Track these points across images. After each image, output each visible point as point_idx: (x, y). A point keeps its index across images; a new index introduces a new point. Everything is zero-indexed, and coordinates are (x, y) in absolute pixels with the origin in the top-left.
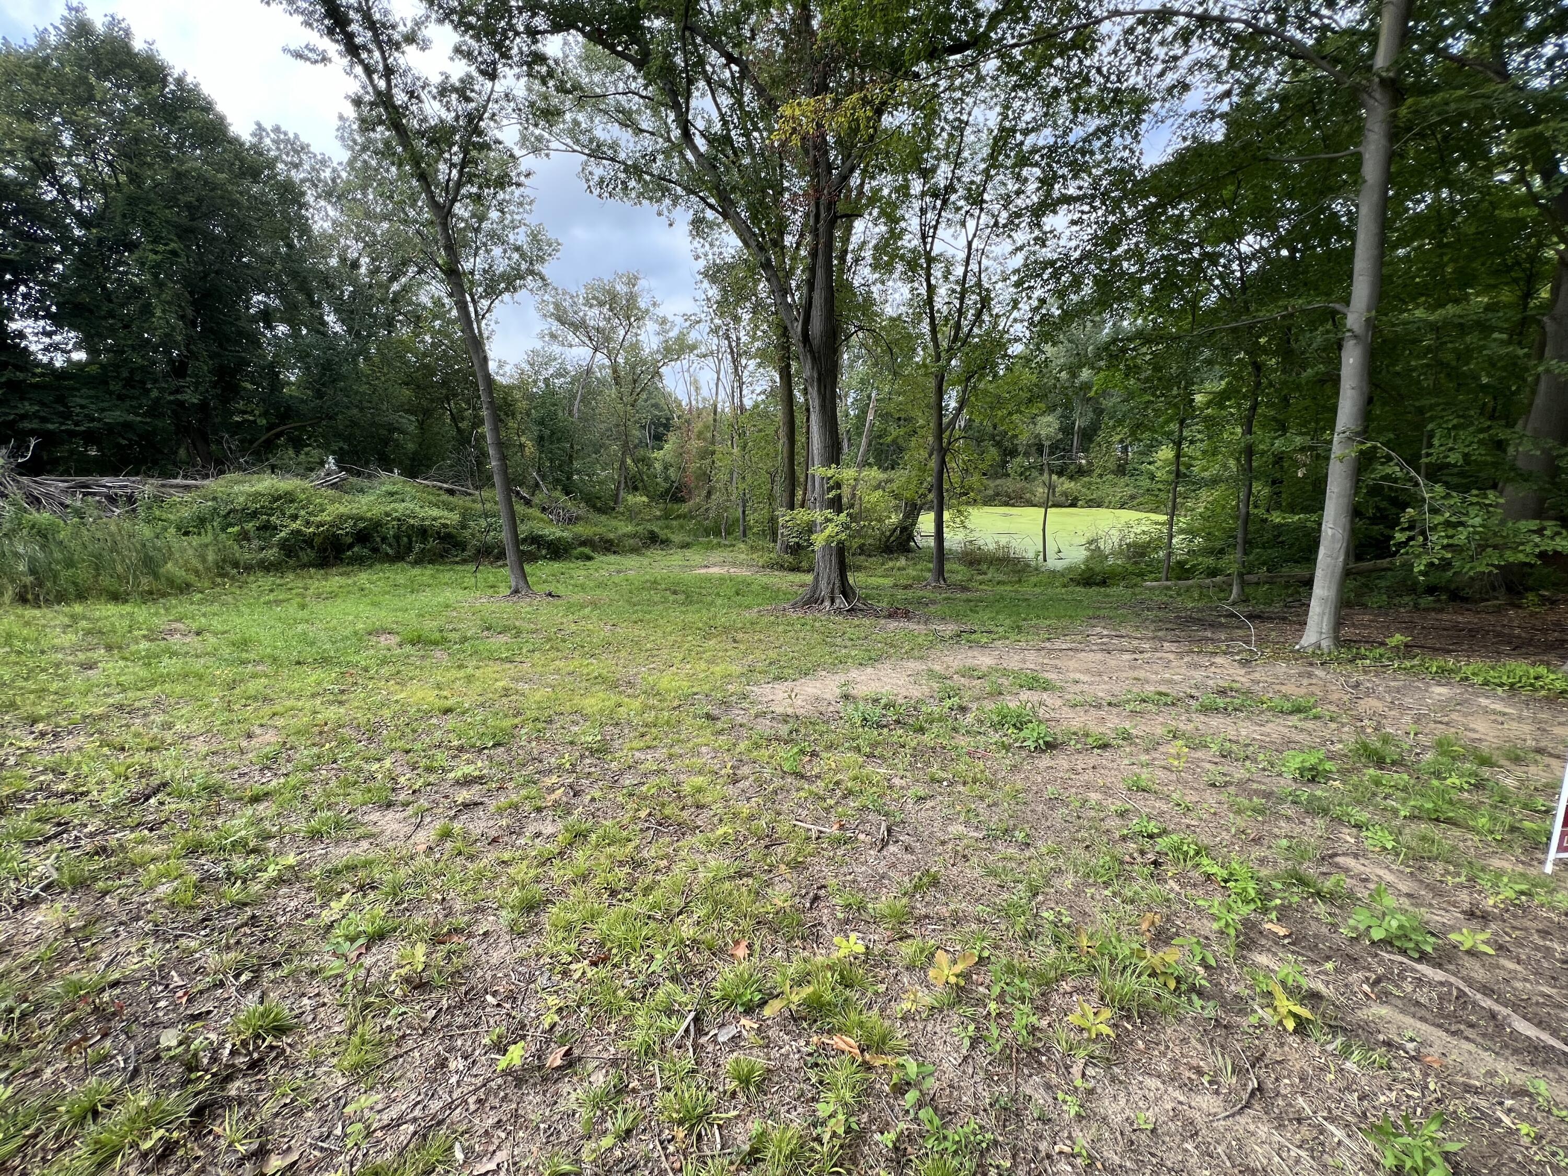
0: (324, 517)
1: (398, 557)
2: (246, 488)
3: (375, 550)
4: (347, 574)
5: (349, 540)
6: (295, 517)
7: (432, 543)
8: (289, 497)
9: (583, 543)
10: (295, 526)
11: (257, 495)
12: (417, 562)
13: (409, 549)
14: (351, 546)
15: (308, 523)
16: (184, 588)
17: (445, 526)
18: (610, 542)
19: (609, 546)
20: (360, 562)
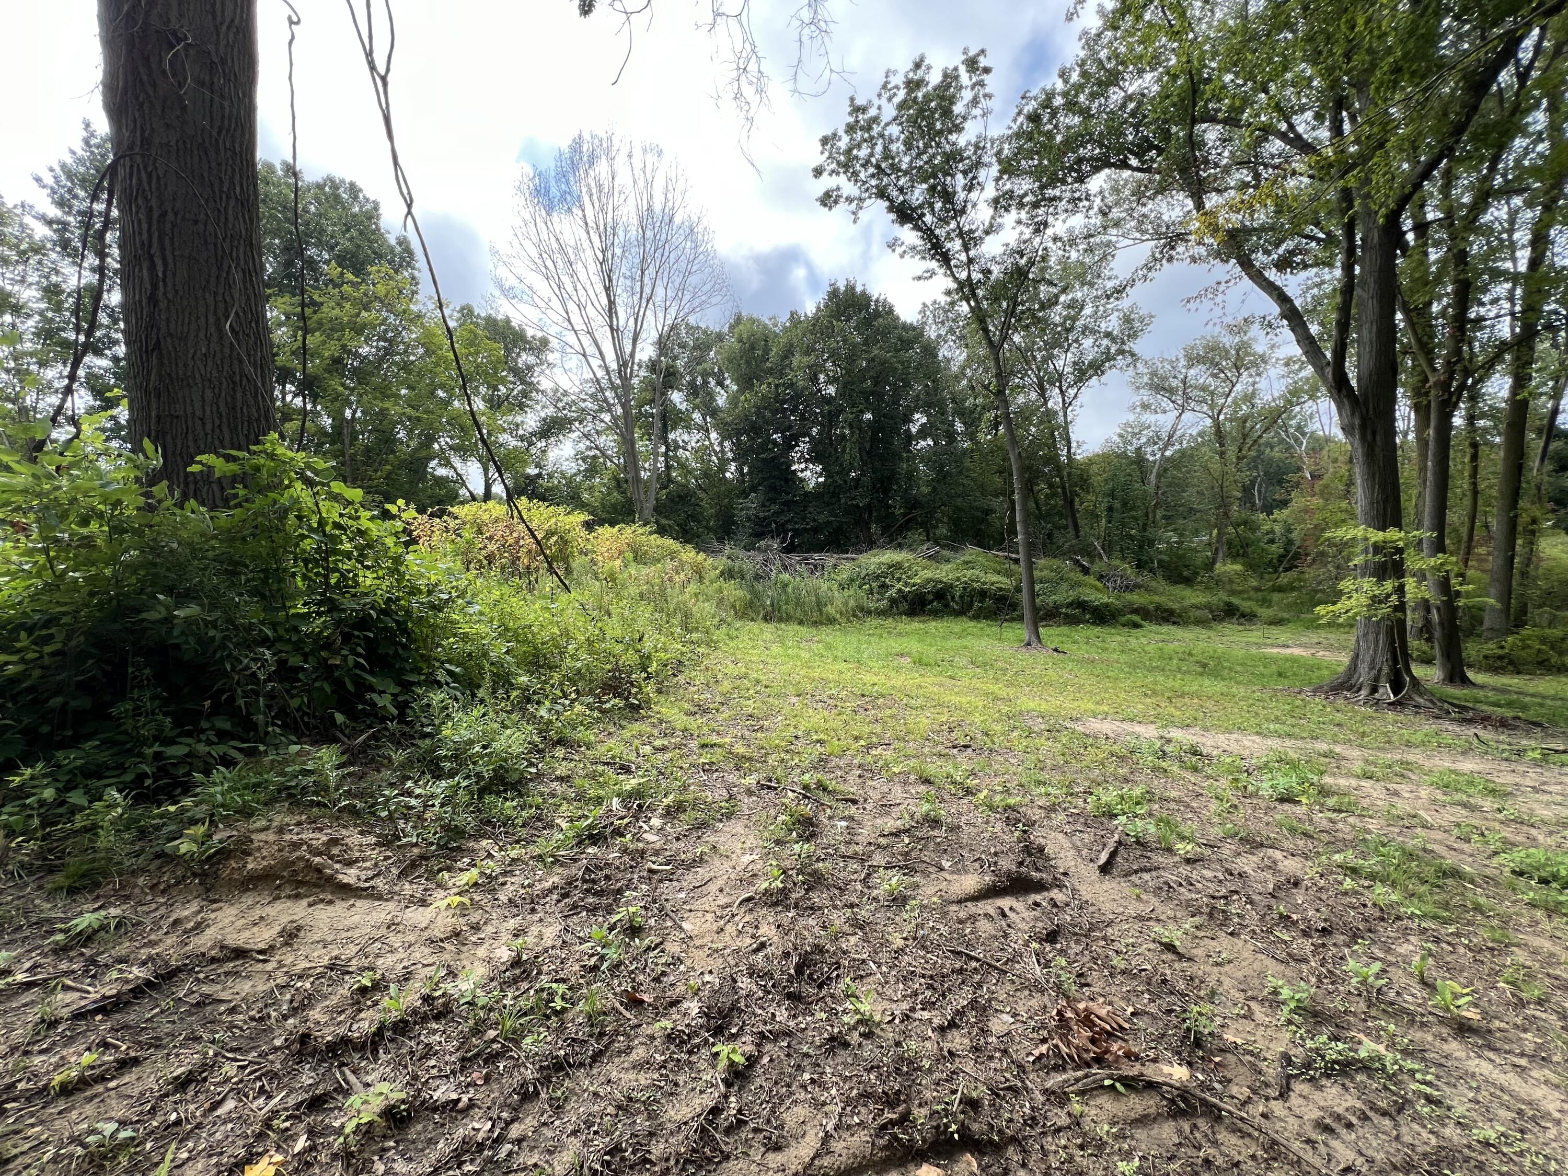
0: (917, 580)
1: (960, 613)
2: (877, 560)
3: (947, 605)
4: (924, 622)
5: (931, 597)
6: (899, 580)
7: (989, 602)
8: (898, 566)
9: (1136, 611)
10: (899, 586)
11: (880, 564)
12: (976, 618)
13: (971, 605)
14: (931, 602)
15: (906, 584)
16: (831, 621)
17: (1001, 589)
18: (1171, 612)
19: (1166, 616)
20: (936, 614)
